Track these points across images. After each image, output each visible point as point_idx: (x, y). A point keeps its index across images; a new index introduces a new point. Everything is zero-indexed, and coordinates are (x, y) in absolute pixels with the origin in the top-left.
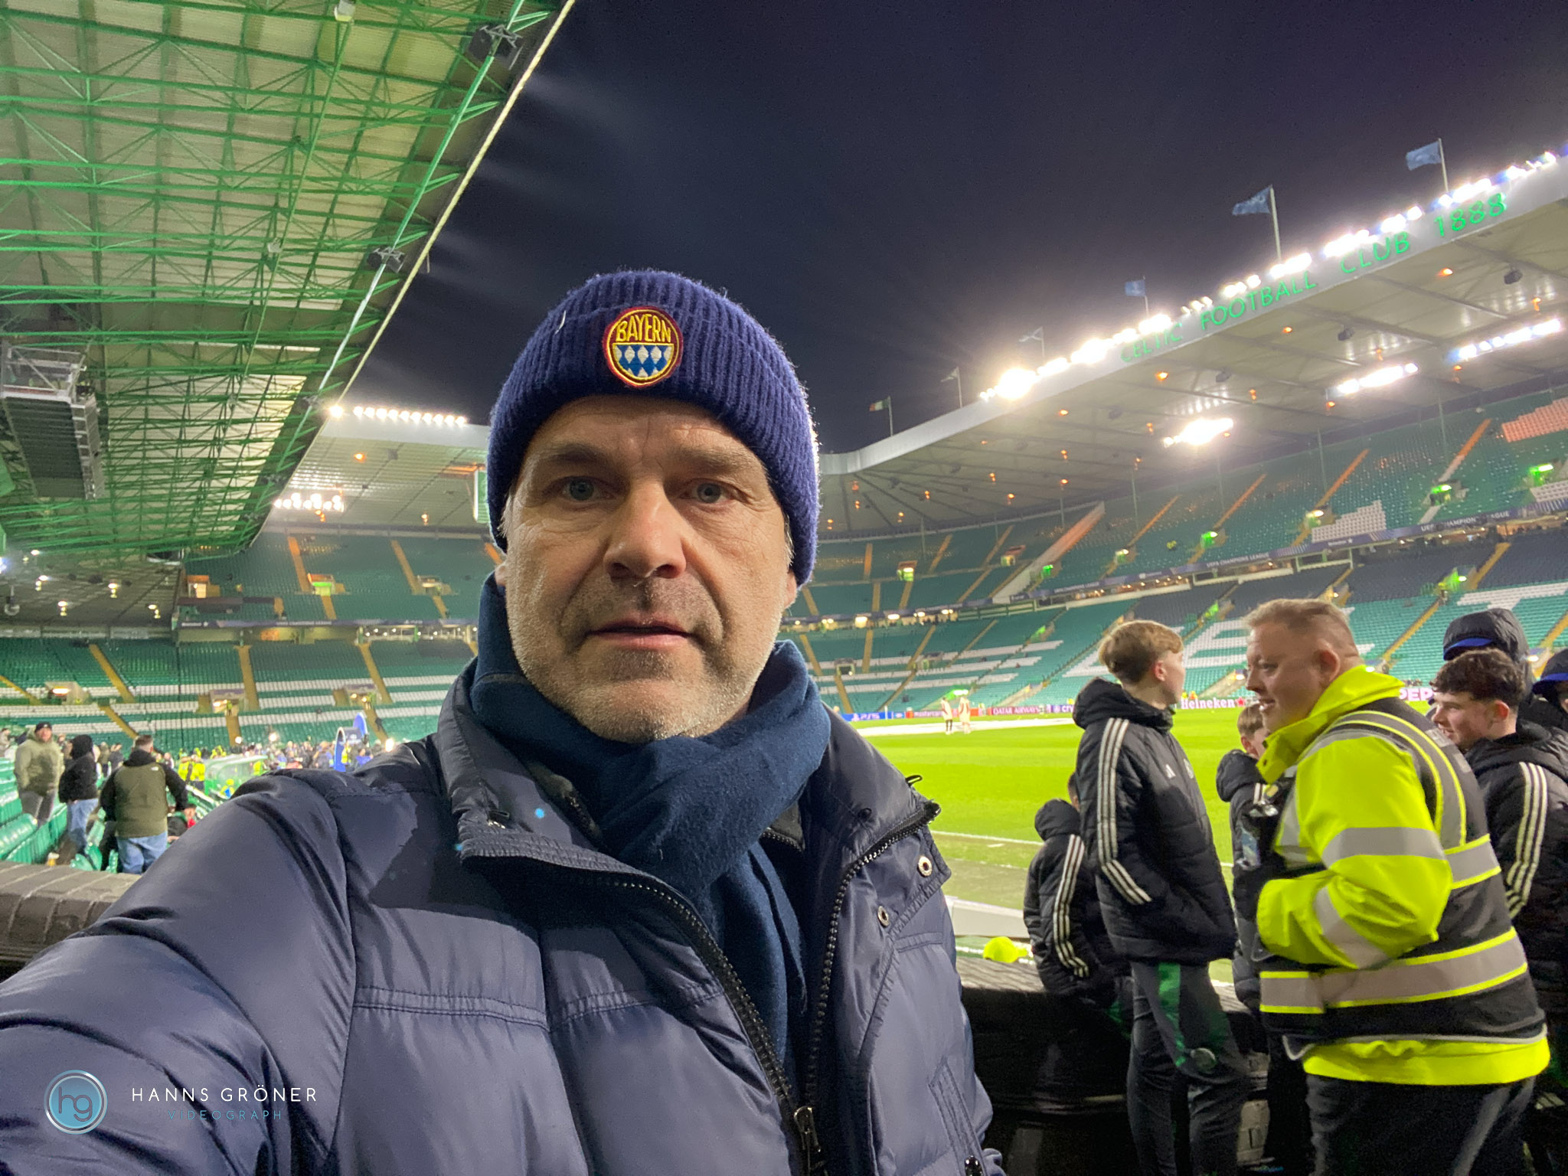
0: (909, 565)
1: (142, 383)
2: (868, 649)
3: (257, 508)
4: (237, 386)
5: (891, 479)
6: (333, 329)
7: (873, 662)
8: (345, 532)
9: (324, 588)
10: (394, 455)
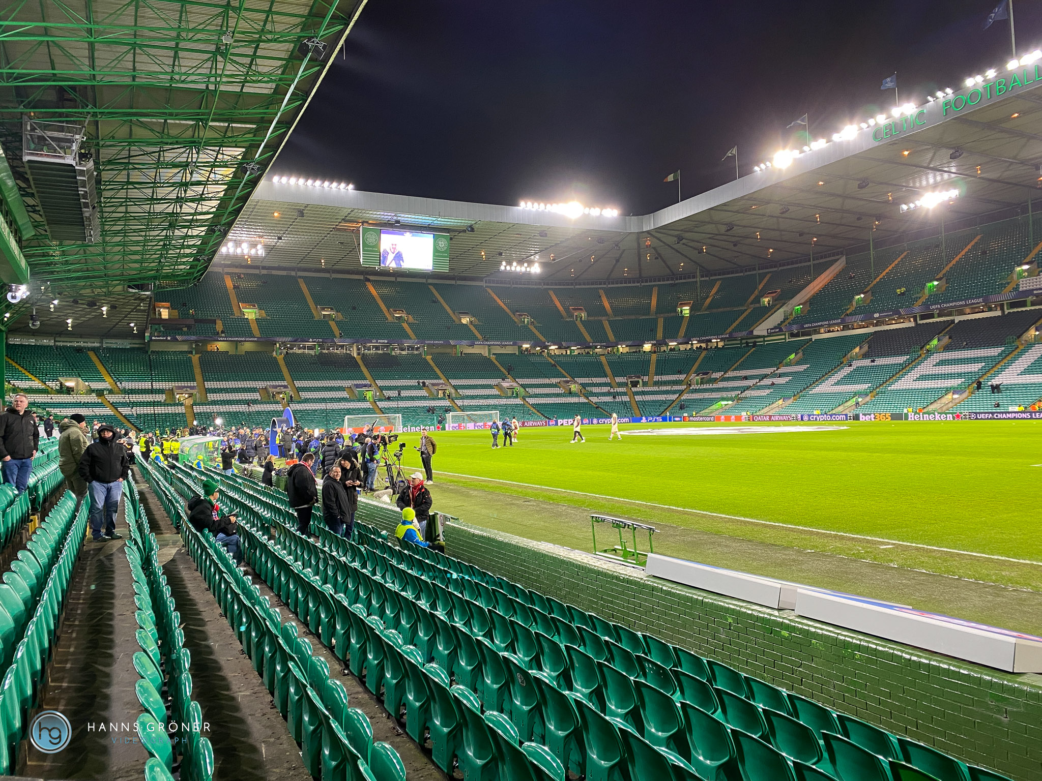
0: (685, 304)
1: (125, 153)
2: (652, 368)
3: (207, 252)
4: (195, 156)
5: (675, 236)
6: (268, 109)
7: (656, 378)
8: (264, 272)
9: (251, 313)
10: (301, 213)
